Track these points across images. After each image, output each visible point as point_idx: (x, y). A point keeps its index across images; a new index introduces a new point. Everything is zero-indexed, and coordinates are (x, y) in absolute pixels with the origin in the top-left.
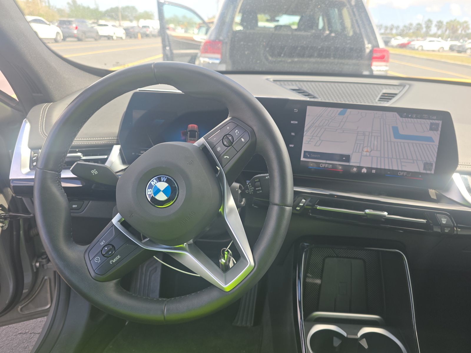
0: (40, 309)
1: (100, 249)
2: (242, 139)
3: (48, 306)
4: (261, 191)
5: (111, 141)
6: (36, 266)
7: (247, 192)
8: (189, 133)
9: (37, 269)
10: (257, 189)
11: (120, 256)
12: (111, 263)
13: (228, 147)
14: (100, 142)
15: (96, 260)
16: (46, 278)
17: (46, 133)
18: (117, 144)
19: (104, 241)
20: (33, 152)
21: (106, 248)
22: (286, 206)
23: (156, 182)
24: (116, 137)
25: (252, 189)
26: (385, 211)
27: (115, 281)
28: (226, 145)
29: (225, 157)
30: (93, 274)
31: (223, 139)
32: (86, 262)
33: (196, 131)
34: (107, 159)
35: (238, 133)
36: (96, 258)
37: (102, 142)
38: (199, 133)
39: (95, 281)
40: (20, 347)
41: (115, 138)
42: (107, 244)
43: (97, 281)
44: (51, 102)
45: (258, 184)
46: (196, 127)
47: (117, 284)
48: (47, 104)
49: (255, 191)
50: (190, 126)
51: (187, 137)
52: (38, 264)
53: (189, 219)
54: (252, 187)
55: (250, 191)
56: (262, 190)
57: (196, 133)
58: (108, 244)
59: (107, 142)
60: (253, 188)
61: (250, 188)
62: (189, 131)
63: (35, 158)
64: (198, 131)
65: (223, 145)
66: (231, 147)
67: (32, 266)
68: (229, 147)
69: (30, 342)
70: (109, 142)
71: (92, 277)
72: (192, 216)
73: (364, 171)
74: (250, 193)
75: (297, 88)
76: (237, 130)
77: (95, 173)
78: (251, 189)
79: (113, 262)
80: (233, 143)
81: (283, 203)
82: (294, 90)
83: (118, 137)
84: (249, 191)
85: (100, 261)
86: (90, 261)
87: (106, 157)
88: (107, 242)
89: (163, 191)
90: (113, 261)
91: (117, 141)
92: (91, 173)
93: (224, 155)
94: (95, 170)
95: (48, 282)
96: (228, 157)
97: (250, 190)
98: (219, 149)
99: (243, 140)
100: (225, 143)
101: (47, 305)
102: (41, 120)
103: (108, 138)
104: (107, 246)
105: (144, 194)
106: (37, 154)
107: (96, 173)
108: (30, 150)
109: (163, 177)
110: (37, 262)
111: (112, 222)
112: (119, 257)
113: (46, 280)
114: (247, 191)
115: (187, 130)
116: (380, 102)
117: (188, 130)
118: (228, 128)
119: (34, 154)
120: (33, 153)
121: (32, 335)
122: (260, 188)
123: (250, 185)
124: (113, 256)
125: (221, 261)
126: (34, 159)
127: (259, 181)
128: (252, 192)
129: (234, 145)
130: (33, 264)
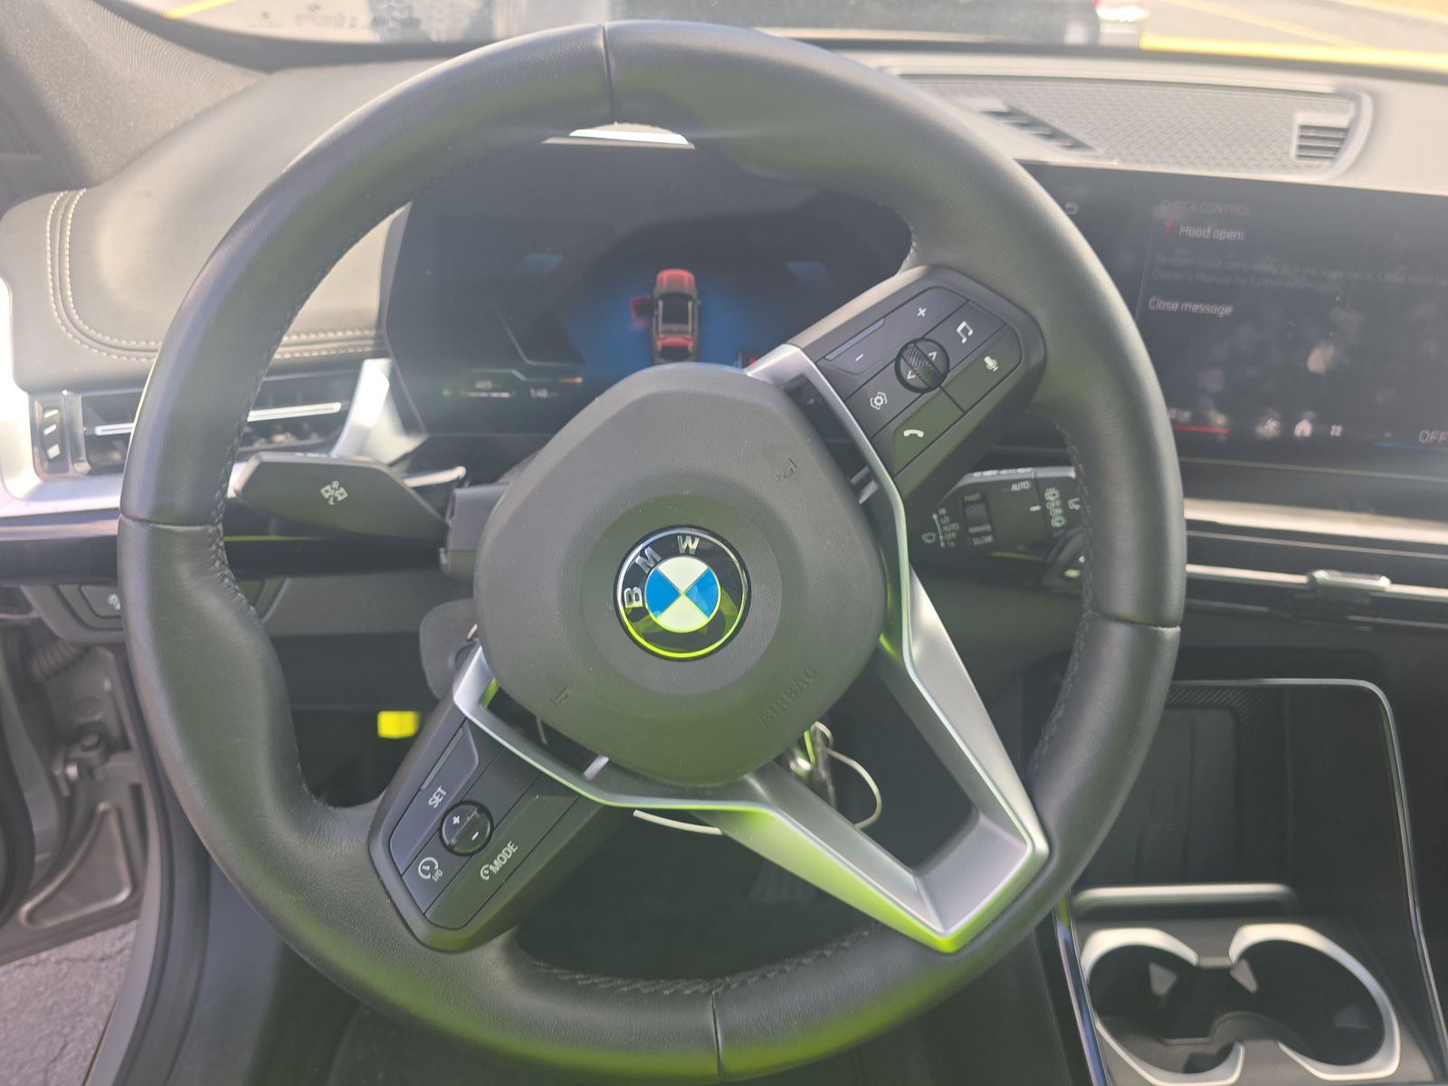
0: (95, 908)
1: (433, 824)
2: (988, 360)
3: (123, 896)
4: (989, 539)
5: (351, 347)
6: (66, 778)
7: (929, 541)
8: (661, 304)
9: (72, 785)
10: (973, 530)
11: (515, 843)
12: (486, 875)
13: (922, 391)
14: (310, 351)
15: (425, 872)
16: (102, 807)
17: (84, 323)
18: (376, 355)
19: (439, 789)
20: (40, 402)
21: (456, 820)
22: (1163, 627)
23: (658, 559)
24: (370, 329)
25: (952, 531)
26: (1383, 575)
27: (499, 940)
28: (913, 384)
29: (907, 433)
30: (419, 926)
31: (897, 360)
32: (382, 881)
33: (687, 297)
34: (341, 418)
35: (971, 333)
36: (425, 864)
37: (318, 351)
38: (699, 302)
39: (434, 954)
40: (28, 1009)
41: (367, 333)
42: (458, 801)
43: (440, 951)
44: (79, 187)
45: (977, 511)
46: (686, 280)
47: (509, 949)
48: (62, 194)
49: (963, 535)
50: (665, 279)
51: (654, 319)
52: (72, 771)
53: (793, 695)
54: (952, 521)
55: (941, 538)
56: (993, 532)
57: (690, 305)
58: (461, 803)
59: (337, 349)
60: (955, 526)
61: (942, 526)
62: (663, 297)
63: (53, 428)
64: (694, 293)
65: (902, 388)
66: (937, 395)
67: (53, 781)
68: (925, 395)
69: (62, 989)
70: (346, 348)
71: (417, 940)
72: (805, 685)
73: (1302, 432)
74: (942, 544)
75: (1001, 107)
76: (964, 324)
77: (335, 498)
78: (946, 529)
79: (491, 872)
80: (944, 376)
81: (1154, 614)
82: (997, 114)
83: (378, 325)
84: (938, 536)
85: (439, 874)
86: (401, 876)
87: (335, 407)
88: (455, 794)
89: (688, 594)
90: (491, 867)
91: (376, 345)
92: (322, 496)
93: (905, 426)
94: (336, 484)
95: (112, 822)
96: (920, 434)
97: (944, 533)
98: (879, 401)
99: (990, 363)
100: (910, 376)
101: (118, 891)
102: (52, 267)
103: (340, 334)
104: (460, 808)
105: (612, 607)
106: (55, 412)
107: (342, 494)
108: (24, 396)
109: (684, 536)
110: (67, 762)
111: (456, 708)
112: (511, 848)
113: (105, 814)
114: (931, 538)
115: (651, 292)
116: (1305, 162)
117: (658, 291)
118: (922, 312)
119: (45, 410)
120: (41, 408)
121: (64, 967)
122: (988, 528)
123: (943, 516)
124: (485, 849)
125: (797, 764)
126: (48, 431)
127: (984, 500)
128: (952, 540)
129: (946, 386)
130: (58, 772)
